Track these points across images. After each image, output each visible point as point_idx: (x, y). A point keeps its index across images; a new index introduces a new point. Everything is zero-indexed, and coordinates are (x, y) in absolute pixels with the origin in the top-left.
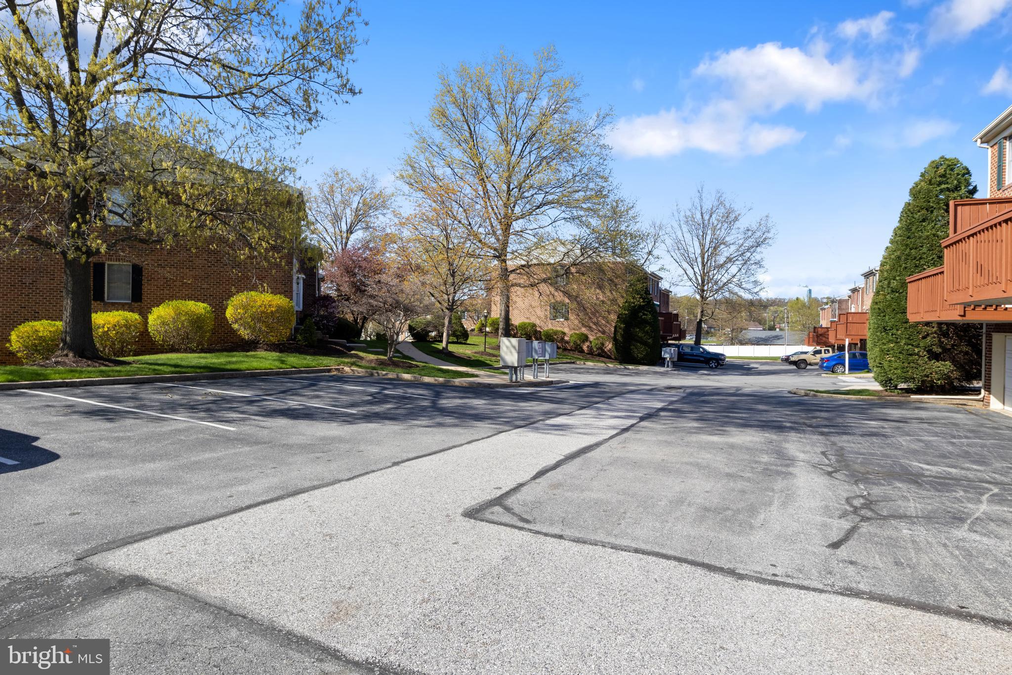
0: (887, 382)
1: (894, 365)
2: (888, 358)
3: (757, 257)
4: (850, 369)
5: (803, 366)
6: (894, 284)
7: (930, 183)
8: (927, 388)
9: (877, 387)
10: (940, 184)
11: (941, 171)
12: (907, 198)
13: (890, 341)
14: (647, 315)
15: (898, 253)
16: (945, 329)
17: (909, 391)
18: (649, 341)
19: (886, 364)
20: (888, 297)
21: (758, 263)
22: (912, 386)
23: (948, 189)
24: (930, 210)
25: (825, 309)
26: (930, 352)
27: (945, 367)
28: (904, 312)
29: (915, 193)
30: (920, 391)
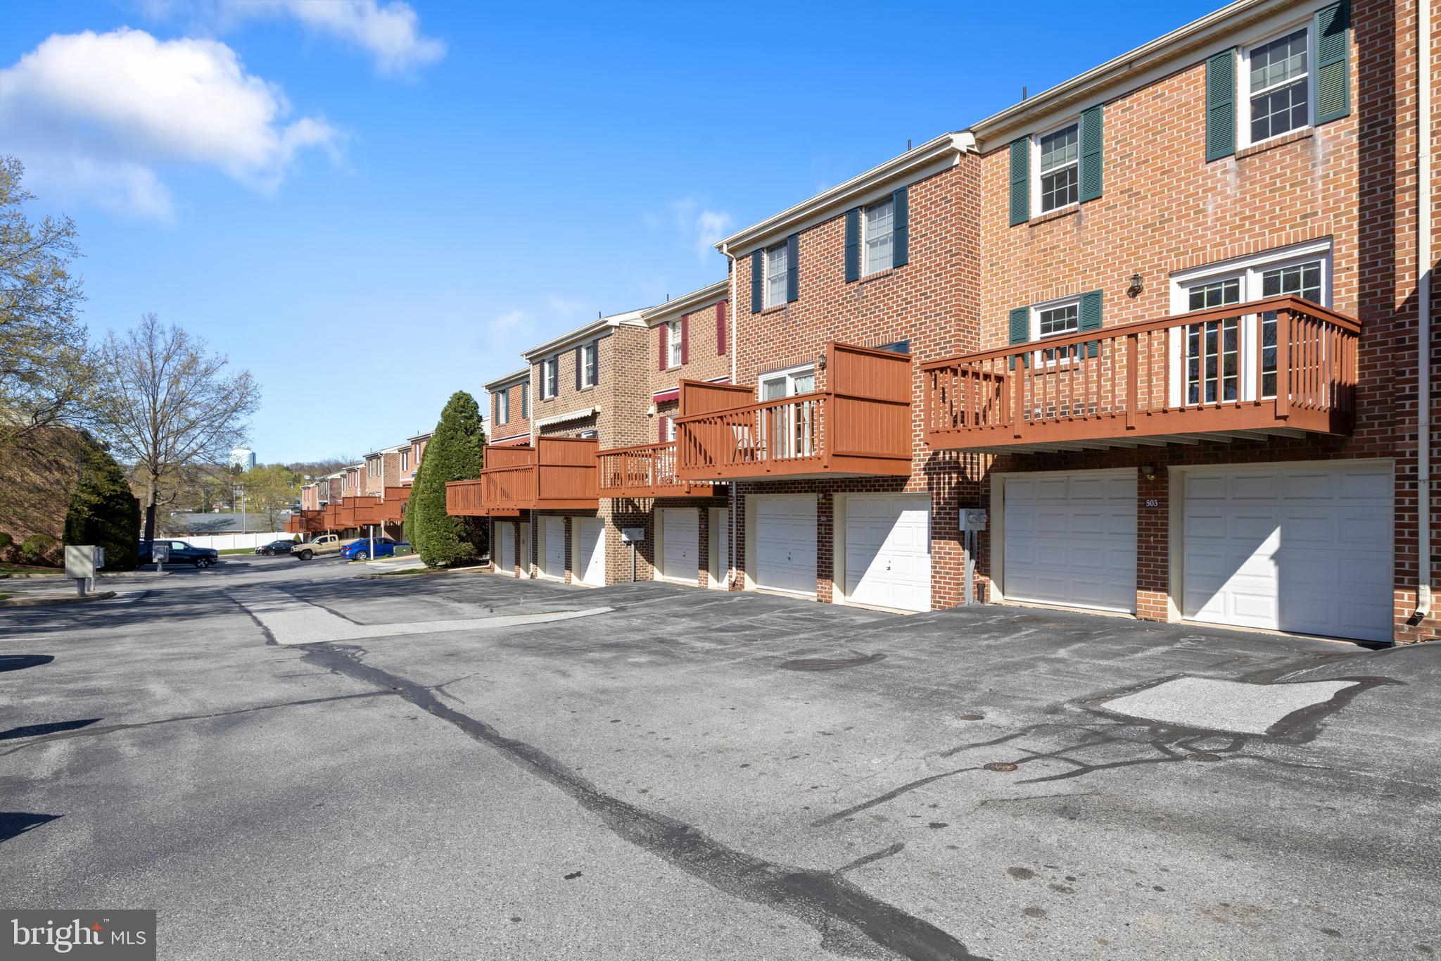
0: (431, 562)
1: (437, 547)
2: (433, 542)
3: (234, 424)
4: (375, 555)
5: (308, 556)
6: (435, 485)
7: (455, 410)
8: (458, 563)
9: (422, 566)
10: (461, 412)
11: (461, 403)
12: (439, 419)
13: (434, 530)
14: (122, 504)
15: (436, 462)
16: (468, 520)
17: (446, 567)
18: (128, 539)
19: (431, 547)
20: (432, 496)
21: (238, 433)
22: (449, 562)
23: (465, 417)
24: (456, 431)
25: (309, 488)
26: (459, 536)
27: (468, 546)
28: (443, 506)
29: (445, 415)
30: (454, 565)
